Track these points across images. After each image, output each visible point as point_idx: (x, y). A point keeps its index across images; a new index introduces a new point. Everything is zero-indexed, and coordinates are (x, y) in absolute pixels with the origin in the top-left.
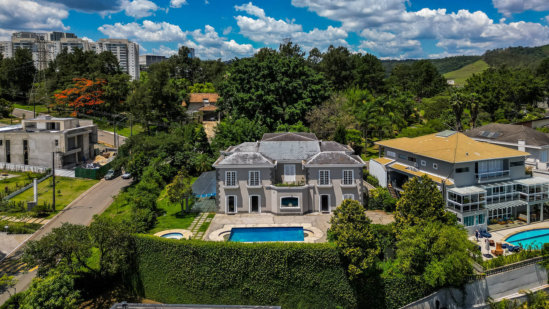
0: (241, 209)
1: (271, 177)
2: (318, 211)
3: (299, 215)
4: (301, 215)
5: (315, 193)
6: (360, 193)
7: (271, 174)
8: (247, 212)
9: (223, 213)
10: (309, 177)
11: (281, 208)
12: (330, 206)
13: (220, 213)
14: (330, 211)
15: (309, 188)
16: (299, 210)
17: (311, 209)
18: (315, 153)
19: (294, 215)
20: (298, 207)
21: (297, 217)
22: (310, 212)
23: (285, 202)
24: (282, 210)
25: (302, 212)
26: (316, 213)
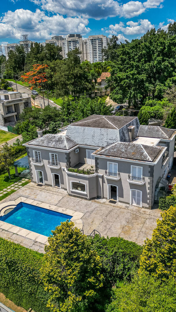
0: (46, 182)
1: (66, 161)
2: (107, 199)
3: (86, 199)
4: (88, 200)
5: (103, 182)
6: (148, 191)
7: (66, 158)
8: (51, 186)
9: (35, 182)
10: (98, 166)
11: (71, 190)
12: (118, 197)
13: (33, 182)
14: (118, 201)
15: (97, 177)
16: (86, 195)
17: (99, 195)
18: (114, 141)
19: (82, 198)
20: (85, 193)
21: (83, 200)
22: (98, 197)
23: (76, 186)
24: (72, 192)
25: (88, 197)
26: (104, 200)
